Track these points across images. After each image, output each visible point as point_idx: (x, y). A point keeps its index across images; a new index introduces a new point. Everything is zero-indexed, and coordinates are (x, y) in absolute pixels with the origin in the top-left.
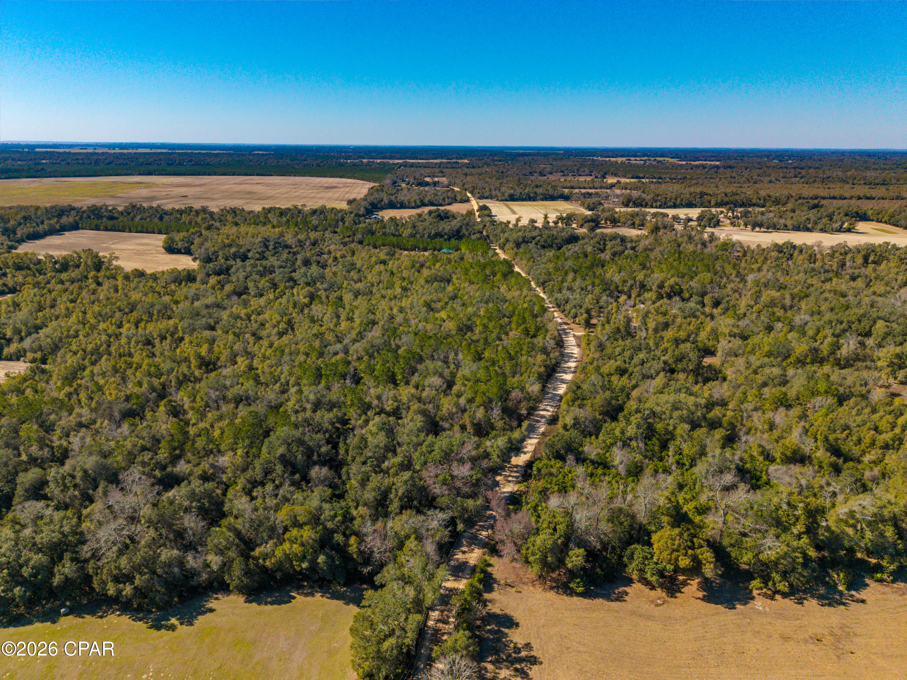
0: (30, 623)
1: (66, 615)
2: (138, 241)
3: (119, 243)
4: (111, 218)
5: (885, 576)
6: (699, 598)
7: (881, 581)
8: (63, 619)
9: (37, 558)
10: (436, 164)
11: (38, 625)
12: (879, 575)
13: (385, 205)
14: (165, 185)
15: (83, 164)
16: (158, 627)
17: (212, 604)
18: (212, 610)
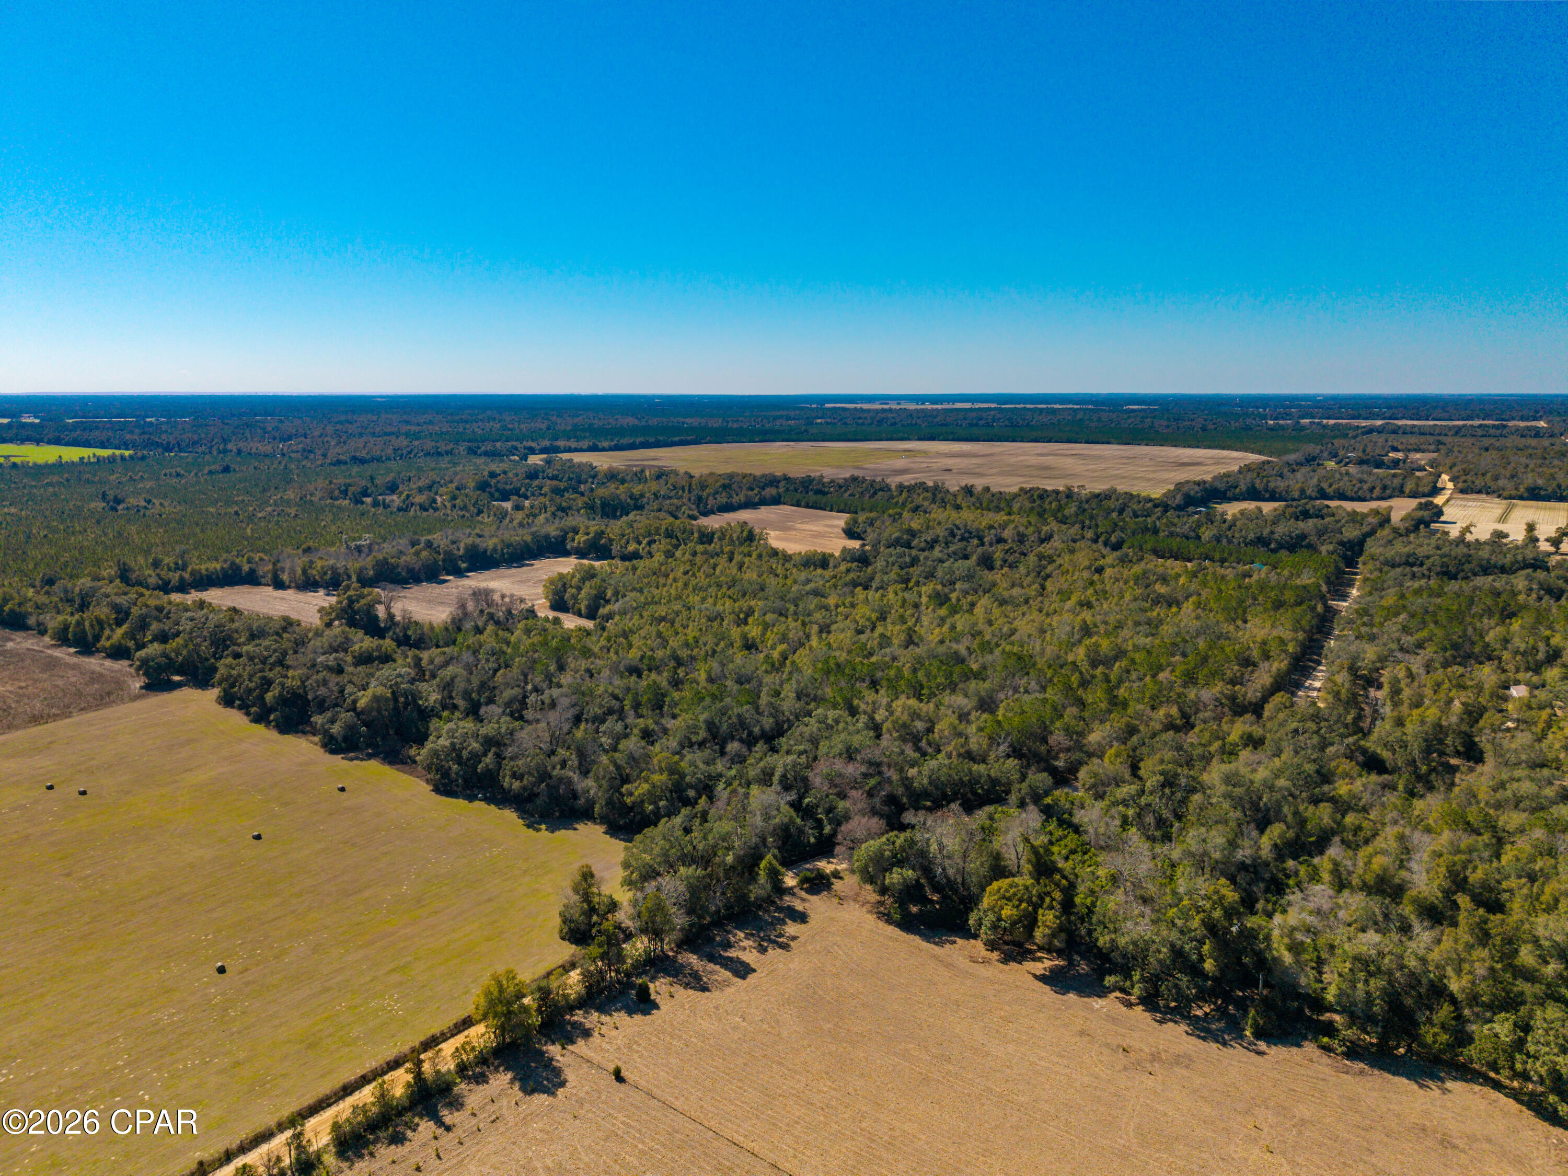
0: (457, 797)
1: (481, 800)
2: (830, 522)
3: (807, 523)
4: (818, 492)
5: (1335, 1044)
6: (1035, 976)
7: (1327, 1049)
8: (477, 803)
9: (475, 745)
10: (1450, 428)
11: (461, 801)
12: (1325, 1040)
13: (1241, 493)
14: (939, 455)
15: (863, 424)
16: (529, 826)
17: (577, 826)
18: (575, 829)
